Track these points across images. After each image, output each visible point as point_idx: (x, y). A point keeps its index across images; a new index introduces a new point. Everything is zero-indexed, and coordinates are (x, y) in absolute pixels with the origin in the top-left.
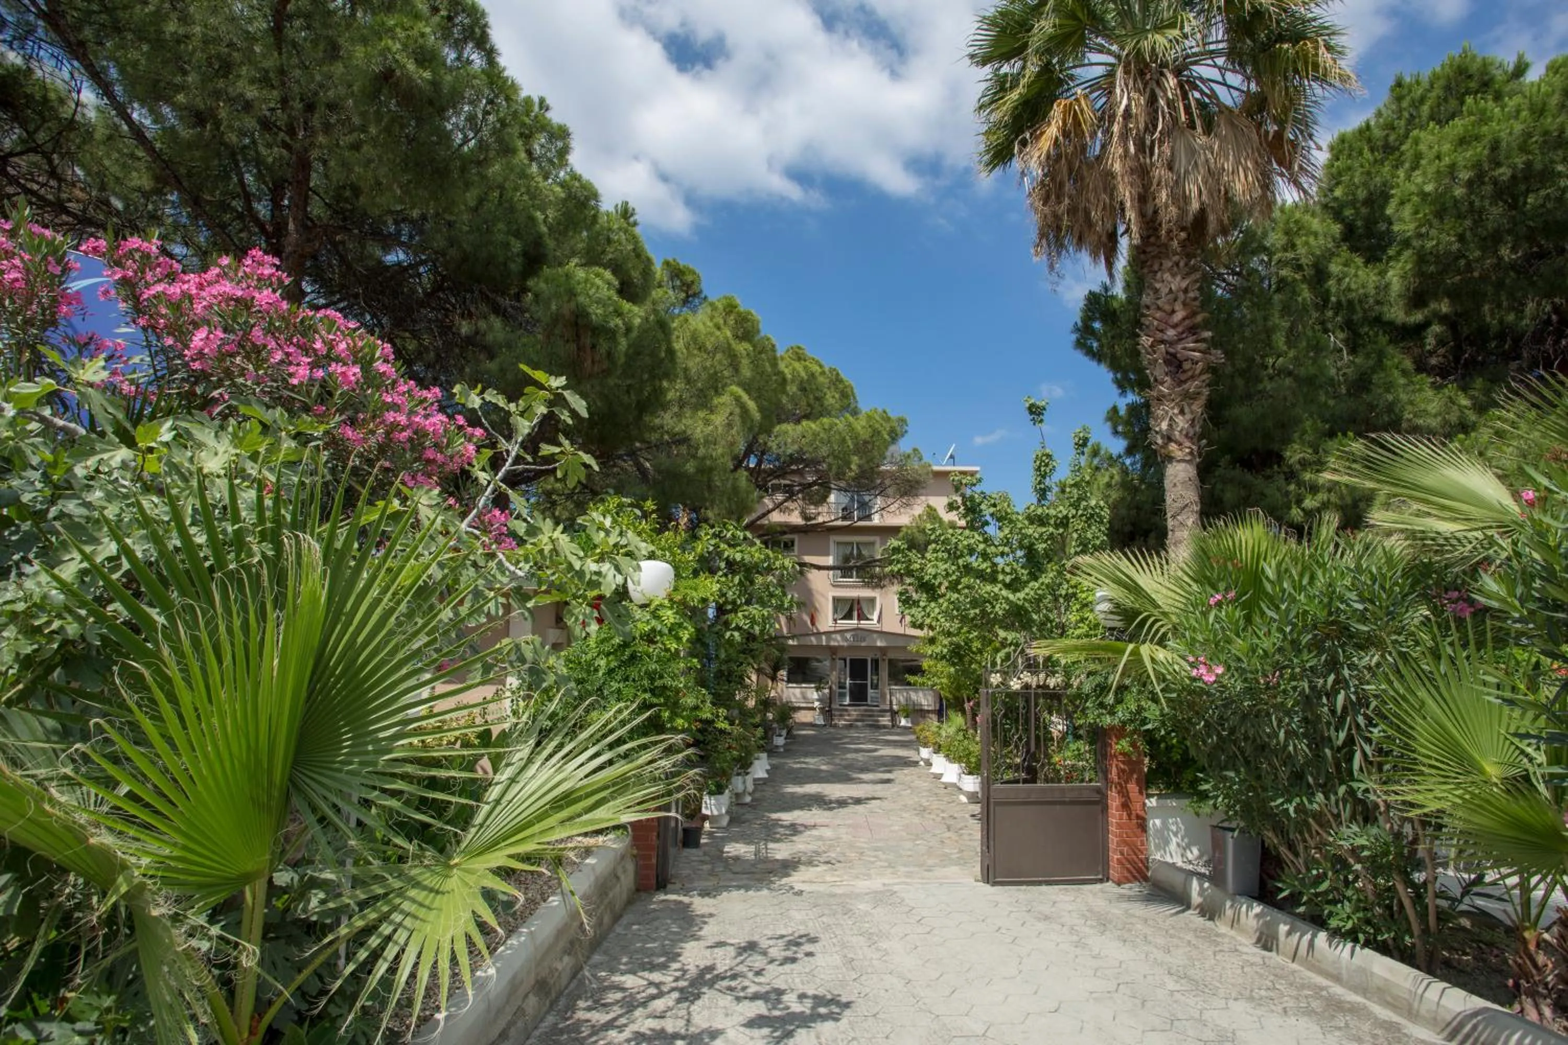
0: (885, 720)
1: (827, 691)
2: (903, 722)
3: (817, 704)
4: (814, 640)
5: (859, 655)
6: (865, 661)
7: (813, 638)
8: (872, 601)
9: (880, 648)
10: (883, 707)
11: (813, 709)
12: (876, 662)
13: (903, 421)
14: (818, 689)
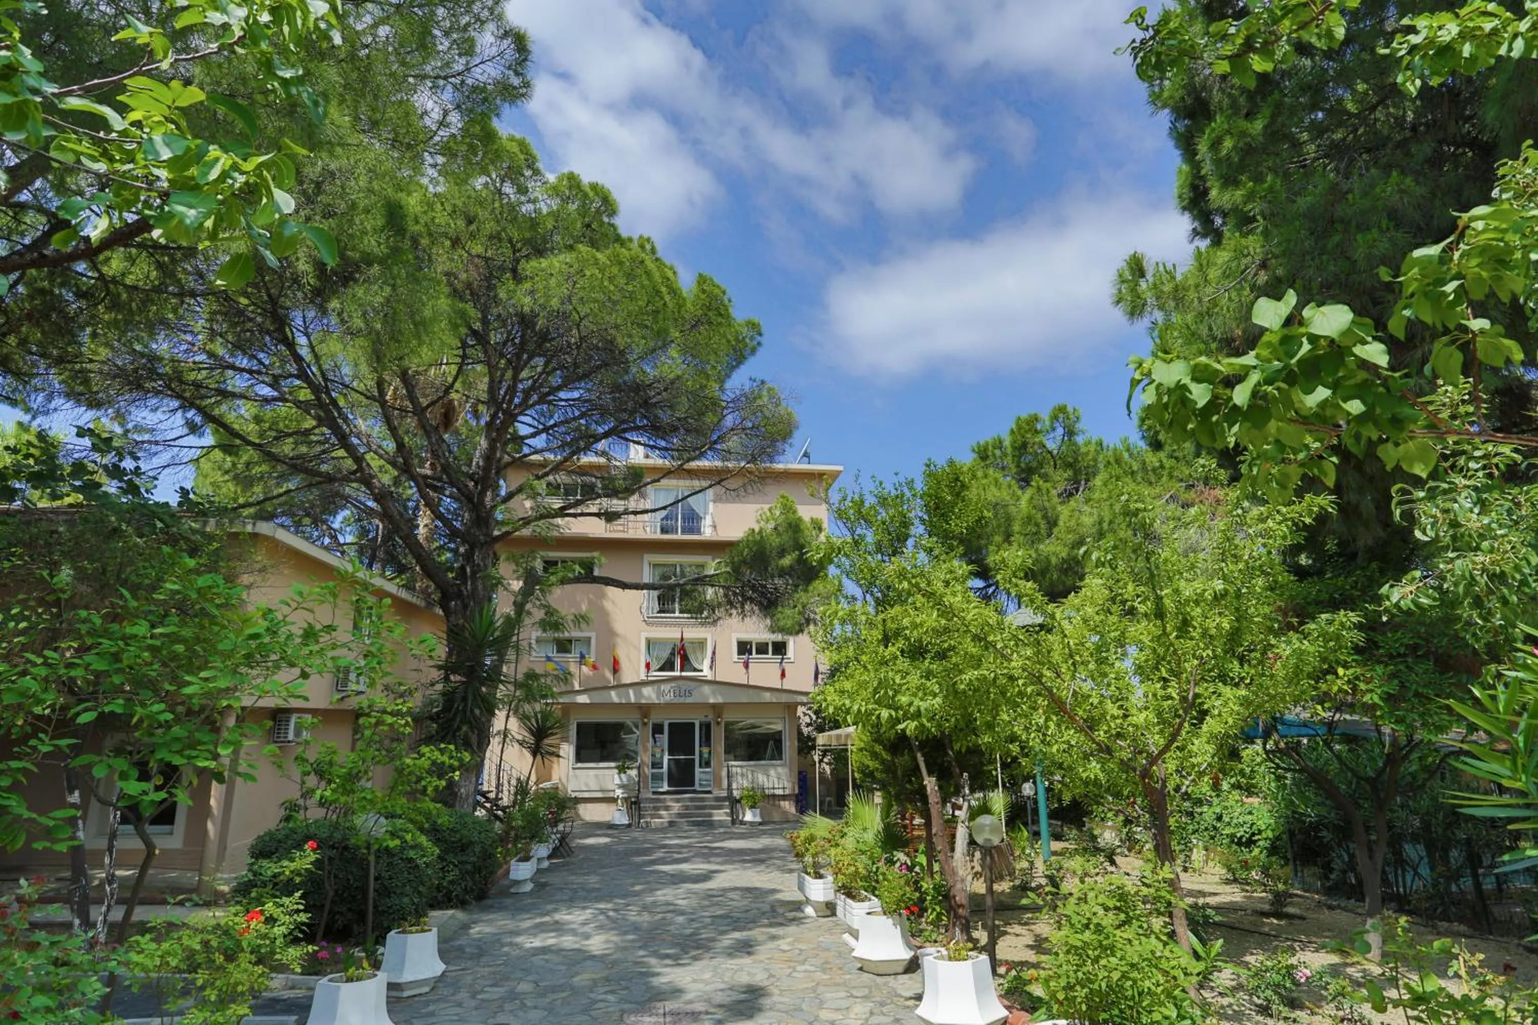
0: (721, 815)
1: (633, 773)
2: (749, 816)
3: (619, 793)
4: (614, 697)
5: (681, 718)
6: (692, 725)
7: (613, 693)
8: (702, 644)
9: (714, 706)
10: (717, 793)
11: (613, 800)
12: (706, 728)
13: (754, 326)
14: (622, 770)
